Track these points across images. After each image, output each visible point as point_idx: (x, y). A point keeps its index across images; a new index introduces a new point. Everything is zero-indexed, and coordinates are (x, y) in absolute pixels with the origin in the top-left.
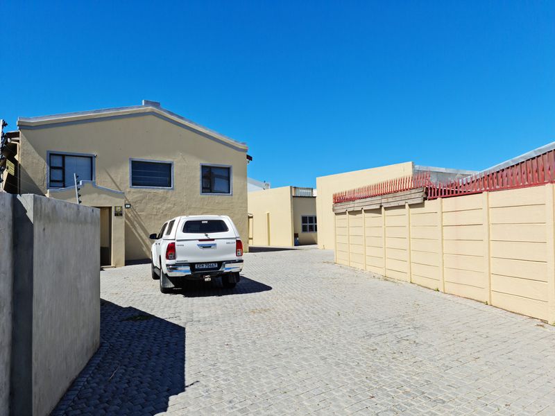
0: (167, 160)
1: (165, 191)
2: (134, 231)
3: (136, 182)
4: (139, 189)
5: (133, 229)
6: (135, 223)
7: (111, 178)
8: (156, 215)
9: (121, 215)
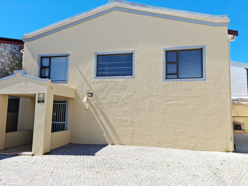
0: (128, 50)
1: (126, 79)
2: (97, 119)
3: (100, 73)
4: (101, 80)
5: (96, 116)
6: (97, 110)
7: (80, 71)
8: (116, 103)
9: (43, 101)
